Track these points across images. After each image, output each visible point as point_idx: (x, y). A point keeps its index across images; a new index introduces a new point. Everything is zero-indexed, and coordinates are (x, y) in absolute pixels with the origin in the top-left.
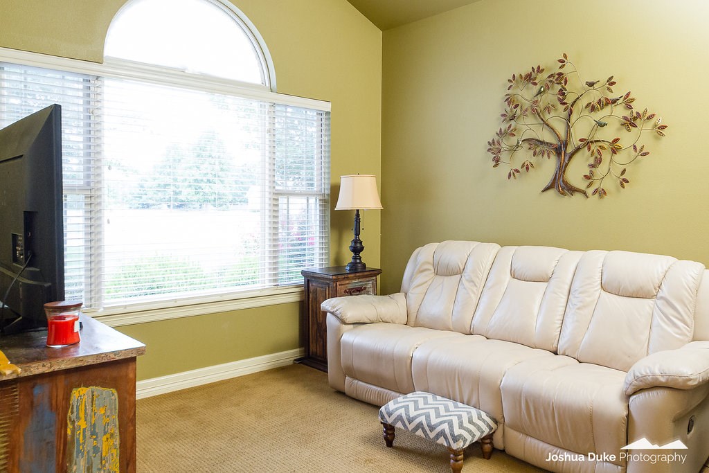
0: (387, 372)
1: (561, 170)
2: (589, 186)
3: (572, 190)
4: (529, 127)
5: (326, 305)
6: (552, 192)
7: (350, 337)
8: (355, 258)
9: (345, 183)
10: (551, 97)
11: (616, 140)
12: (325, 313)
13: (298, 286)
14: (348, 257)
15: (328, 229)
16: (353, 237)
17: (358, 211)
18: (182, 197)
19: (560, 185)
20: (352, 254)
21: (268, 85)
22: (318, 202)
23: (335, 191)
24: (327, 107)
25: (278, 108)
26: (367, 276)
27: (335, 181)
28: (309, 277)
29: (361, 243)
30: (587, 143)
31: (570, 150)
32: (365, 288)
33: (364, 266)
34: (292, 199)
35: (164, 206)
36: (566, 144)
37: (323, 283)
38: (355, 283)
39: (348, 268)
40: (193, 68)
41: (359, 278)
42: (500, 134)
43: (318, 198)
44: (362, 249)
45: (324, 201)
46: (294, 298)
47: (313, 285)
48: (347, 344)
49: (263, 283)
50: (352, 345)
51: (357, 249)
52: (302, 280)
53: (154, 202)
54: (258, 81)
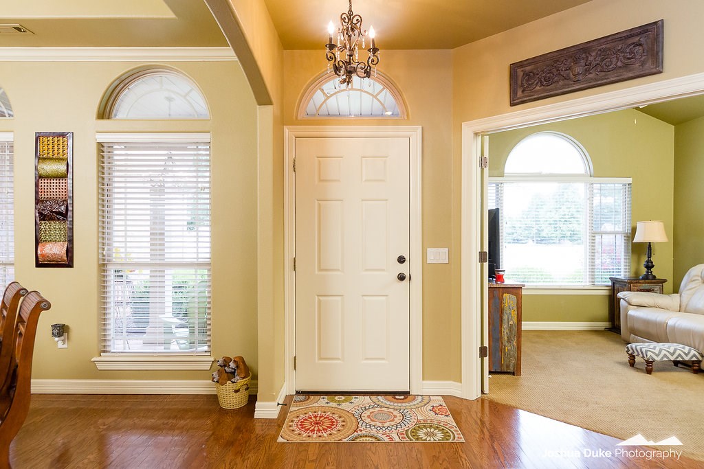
5: (620, 295)
7: (633, 312)
8: (647, 272)
9: (640, 226)
12: (619, 299)
13: (607, 286)
14: (644, 271)
15: (630, 254)
16: (646, 259)
17: (650, 243)
18: (543, 234)
20: (646, 269)
21: (588, 173)
22: (623, 238)
23: (634, 230)
24: (630, 180)
25: (595, 185)
26: (654, 283)
27: (634, 225)
28: (614, 281)
29: (652, 262)
32: (653, 290)
33: (654, 277)
34: (604, 236)
35: (530, 241)
37: (622, 285)
38: (646, 286)
39: (641, 277)
40: (546, 171)
41: (648, 283)
43: (623, 235)
44: (653, 266)
45: (628, 237)
46: (606, 293)
47: (617, 286)
48: (631, 316)
49: (586, 283)
50: (634, 316)
51: (649, 266)
52: (610, 284)
53: (522, 238)
54: (583, 172)
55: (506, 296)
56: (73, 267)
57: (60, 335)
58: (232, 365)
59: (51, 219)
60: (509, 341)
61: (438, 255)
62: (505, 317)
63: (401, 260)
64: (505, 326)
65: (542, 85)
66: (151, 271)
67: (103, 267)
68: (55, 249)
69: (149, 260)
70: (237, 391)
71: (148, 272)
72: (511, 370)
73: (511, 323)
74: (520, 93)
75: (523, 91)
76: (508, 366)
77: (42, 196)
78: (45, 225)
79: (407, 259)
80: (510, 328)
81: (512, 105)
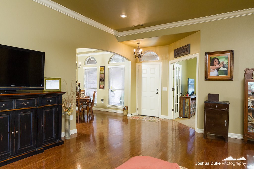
55: (186, 99)
56: (104, 89)
57: (102, 101)
58: (125, 107)
59: (102, 81)
60: (187, 110)
61: (165, 89)
62: (186, 104)
63: (158, 90)
64: (186, 106)
67: (108, 90)
68: (102, 86)
70: (126, 112)
72: (187, 117)
73: (188, 106)
76: (187, 116)
77: (100, 77)
78: (101, 82)
79: (159, 89)
80: (187, 107)
81: (174, 58)
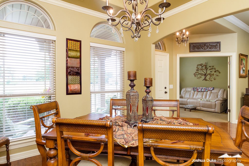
0: (184, 103)
1: (205, 77)
2: (210, 80)
3: (207, 80)
4: (200, 72)
6: (204, 80)
10: (204, 68)
11: (213, 74)
19: (205, 79)
30: (209, 74)
31: (207, 75)
36: (206, 74)
42: (196, 72)
56: (81, 94)
59: (74, 75)
61: (172, 86)
65: (197, 49)
66: (101, 94)
69: (100, 90)
71: (100, 95)
74: (192, 50)
75: (193, 50)
77: (69, 65)
78: (70, 77)
79: (166, 88)
81: (190, 52)
